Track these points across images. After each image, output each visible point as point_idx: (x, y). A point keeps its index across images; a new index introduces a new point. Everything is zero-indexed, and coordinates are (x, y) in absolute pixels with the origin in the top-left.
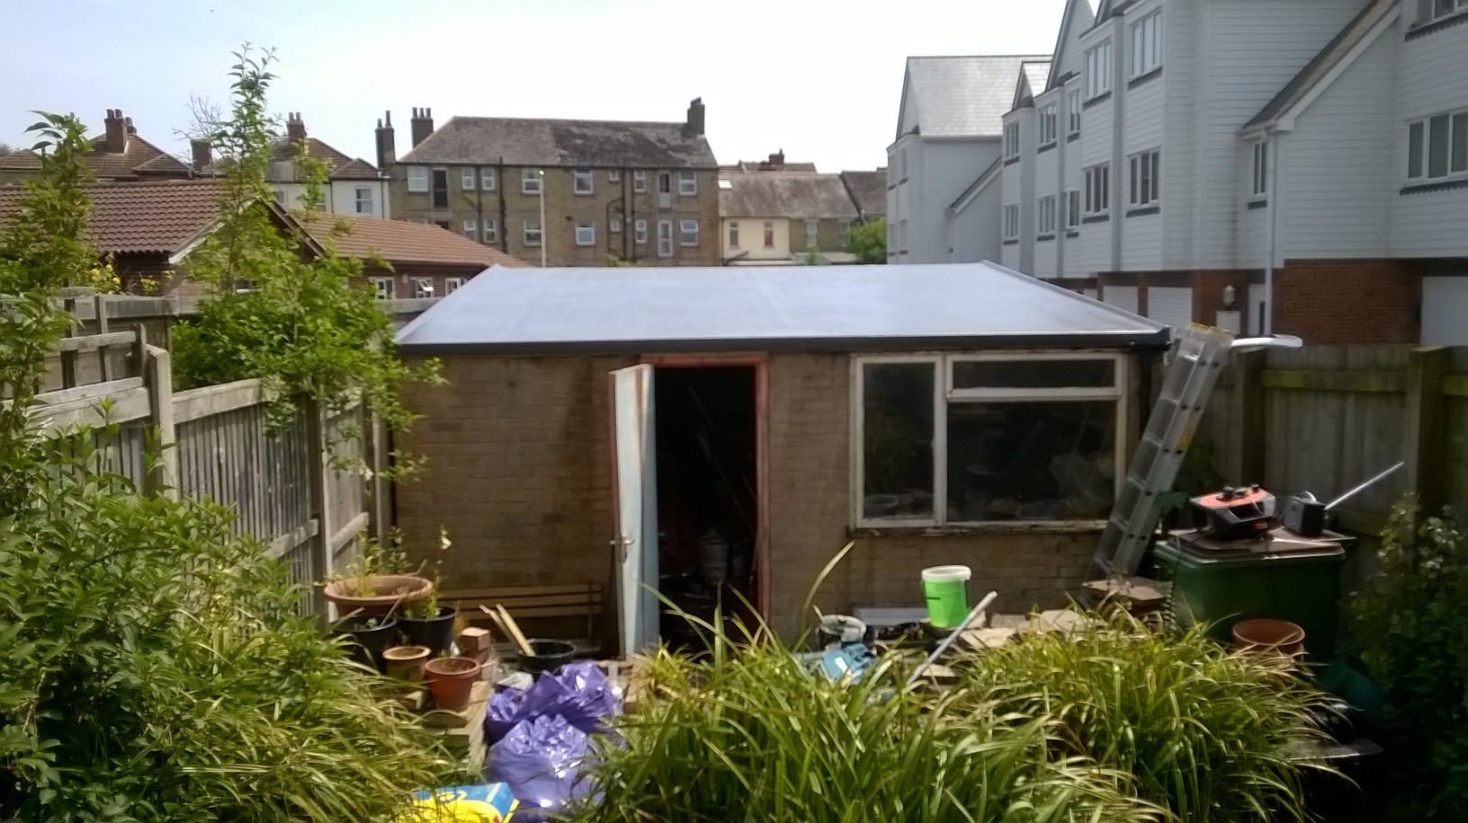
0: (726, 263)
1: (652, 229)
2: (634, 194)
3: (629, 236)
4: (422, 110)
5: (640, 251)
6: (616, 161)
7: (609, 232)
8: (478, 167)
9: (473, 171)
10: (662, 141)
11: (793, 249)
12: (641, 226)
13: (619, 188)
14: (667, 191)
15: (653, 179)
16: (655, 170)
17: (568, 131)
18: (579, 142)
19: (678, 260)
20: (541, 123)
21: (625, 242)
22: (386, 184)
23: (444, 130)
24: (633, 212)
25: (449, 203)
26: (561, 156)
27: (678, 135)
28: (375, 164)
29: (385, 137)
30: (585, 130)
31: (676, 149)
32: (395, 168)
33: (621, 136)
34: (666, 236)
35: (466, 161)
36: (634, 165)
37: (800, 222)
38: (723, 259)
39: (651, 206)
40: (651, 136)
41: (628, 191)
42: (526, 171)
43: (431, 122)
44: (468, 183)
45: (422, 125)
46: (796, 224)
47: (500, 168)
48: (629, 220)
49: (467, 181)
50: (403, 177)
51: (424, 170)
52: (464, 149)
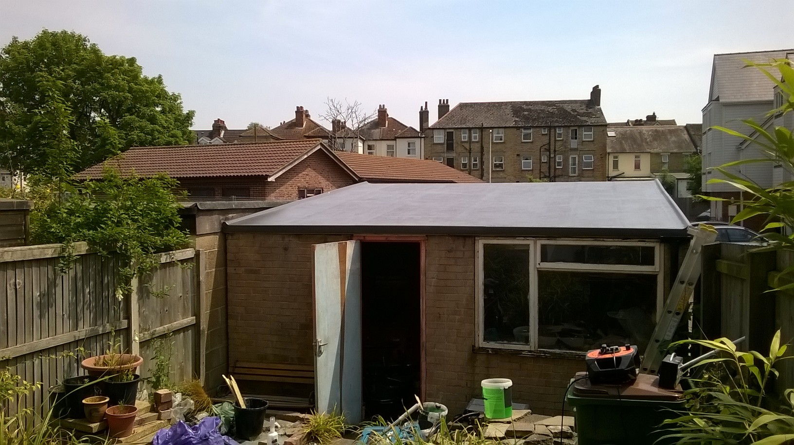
0: (610, 179)
1: (566, 160)
2: (555, 141)
3: (552, 164)
4: (444, 100)
5: (558, 173)
6: (546, 123)
7: (541, 163)
8: (470, 129)
9: (467, 131)
10: (574, 111)
11: (652, 171)
12: (559, 158)
13: (547, 137)
14: (576, 139)
15: (568, 133)
16: (569, 127)
17: (521, 108)
18: (526, 113)
19: (580, 178)
20: (506, 103)
21: (549, 168)
22: (423, 139)
23: (454, 110)
24: (555, 151)
25: (454, 149)
26: (515, 121)
27: (584, 107)
28: (418, 129)
29: (424, 115)
30: (530, 107)
31: (582, 115)
32: (428, 131)
33: (550, 109)
34: (574, 164)
35: (464, 126)
36: (556, 124)
37: (658, 154)
38: (608, 177)
39: (565, 147)
40: (568, 108)
41: (552, 139)
42: (495, 130)
43: (448, 106)
44: (465, 137)
45: (443, 107)
46: (655, 156)
47: (482, 129)
48: (552, 156)
49: (464, 137)
50: (432, 136)
51: (442, 132)
52: (464, 120)
